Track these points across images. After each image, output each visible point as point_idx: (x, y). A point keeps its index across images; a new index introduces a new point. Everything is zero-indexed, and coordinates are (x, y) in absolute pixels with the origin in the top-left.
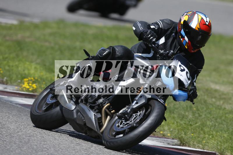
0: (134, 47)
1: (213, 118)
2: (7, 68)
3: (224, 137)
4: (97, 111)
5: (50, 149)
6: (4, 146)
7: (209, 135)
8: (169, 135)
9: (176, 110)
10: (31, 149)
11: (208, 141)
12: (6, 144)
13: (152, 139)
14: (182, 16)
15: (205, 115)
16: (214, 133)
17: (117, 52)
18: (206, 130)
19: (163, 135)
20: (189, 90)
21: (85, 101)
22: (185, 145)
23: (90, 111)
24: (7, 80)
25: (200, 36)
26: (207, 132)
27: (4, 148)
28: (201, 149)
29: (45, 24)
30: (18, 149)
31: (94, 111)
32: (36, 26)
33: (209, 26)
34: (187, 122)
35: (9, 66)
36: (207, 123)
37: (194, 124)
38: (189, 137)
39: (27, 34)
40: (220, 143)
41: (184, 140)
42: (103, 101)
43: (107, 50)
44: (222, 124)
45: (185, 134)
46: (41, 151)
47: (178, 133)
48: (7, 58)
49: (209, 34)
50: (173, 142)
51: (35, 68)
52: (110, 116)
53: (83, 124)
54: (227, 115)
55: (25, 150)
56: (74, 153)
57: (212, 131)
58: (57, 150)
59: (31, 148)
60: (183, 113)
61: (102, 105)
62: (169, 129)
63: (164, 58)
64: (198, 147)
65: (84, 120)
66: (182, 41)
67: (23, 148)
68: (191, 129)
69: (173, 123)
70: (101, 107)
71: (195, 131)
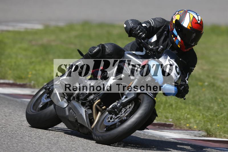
0: (127, 46)
2: (34, 72)
4: (88, 107)
5: (78, 149)
6: (33, 148)
8: (195, 127)
9: (201, 103)
12: (35, 146)
13: (179, 132)
14: (174, 15)
17: (106, 49)
19: (189, 127)
20: (178, 84)
21: (77, 98)
22: (211, 136)
23: (81, 107)
24: (34, 84)
27: (33, 151)
30: (47, 150)
31: (86, 107)
32: (61, 30)
33: (201, 24)
34: (213, 114)
35: (36, 70)
37: (219, 115)
38: (216, 128)
39: (53, 37)
41: (210, 131)
42: (94, 97)
43: (97, 48)
45: (211, 125)
47: (204, 125)
48: (33, 62)
50: (200, 134)
52: (101, 111)
53: (75, 121)
55: (54, 151)
56: (102, 151)
58: (86, 149)
59: (60, 148)
60: (209, 105)
61: (93, 101)
62: (195, 121)
63: (154, 53)
64: (224, 137)
65: (75, 116)
66: (175, 41)
67: (52, 149)
68: (217, 120)
69: (199, 116)
70: (93, 103)
71: (221, 121)
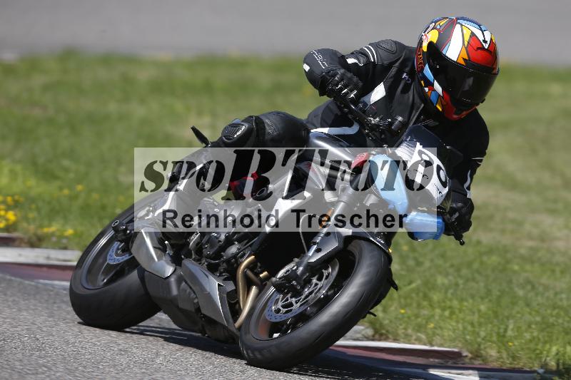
0: (313, 114)
1: (452, 266)
3: (479, 311)
4: (226, 275)
7: (444, 309)
10: (9, 371)
11: (442, 324)
14: (424, 32)
15: (432, 261)
16: (455, 303)
17: (267, 128)
18: (436, 297)
20: (446, 209)
21: (196, 253)
22: (384, 336)
23: (207, 277)
25: (469, 77)
26: (439, 302)
28: (425, 345)
29: (32, 64)
31: (220, 276)
33: (492, 52)
36: (436, 280)
37: (405, 286)
38: (395, 318)
40: (469, 328)
41: (381, 325)
42: (238, 249)
43: (243, 125)
44: (474, 279)
45: (384, 311)
46: (33, 374)
49: (494, 72)
51: (12, 172)
52: (257, 285)
53: (194, 310)
54: (485, 258)
57: (451, 300)
61: (236, 261)
63: (381, 136)
64: (416, 340)
65: (195, 299)
66: (429, 94)
68: (400, 297)
70: (236, 266)
71: (408, 301)
